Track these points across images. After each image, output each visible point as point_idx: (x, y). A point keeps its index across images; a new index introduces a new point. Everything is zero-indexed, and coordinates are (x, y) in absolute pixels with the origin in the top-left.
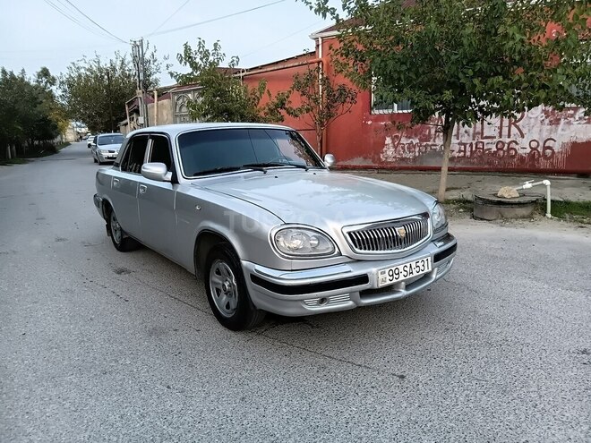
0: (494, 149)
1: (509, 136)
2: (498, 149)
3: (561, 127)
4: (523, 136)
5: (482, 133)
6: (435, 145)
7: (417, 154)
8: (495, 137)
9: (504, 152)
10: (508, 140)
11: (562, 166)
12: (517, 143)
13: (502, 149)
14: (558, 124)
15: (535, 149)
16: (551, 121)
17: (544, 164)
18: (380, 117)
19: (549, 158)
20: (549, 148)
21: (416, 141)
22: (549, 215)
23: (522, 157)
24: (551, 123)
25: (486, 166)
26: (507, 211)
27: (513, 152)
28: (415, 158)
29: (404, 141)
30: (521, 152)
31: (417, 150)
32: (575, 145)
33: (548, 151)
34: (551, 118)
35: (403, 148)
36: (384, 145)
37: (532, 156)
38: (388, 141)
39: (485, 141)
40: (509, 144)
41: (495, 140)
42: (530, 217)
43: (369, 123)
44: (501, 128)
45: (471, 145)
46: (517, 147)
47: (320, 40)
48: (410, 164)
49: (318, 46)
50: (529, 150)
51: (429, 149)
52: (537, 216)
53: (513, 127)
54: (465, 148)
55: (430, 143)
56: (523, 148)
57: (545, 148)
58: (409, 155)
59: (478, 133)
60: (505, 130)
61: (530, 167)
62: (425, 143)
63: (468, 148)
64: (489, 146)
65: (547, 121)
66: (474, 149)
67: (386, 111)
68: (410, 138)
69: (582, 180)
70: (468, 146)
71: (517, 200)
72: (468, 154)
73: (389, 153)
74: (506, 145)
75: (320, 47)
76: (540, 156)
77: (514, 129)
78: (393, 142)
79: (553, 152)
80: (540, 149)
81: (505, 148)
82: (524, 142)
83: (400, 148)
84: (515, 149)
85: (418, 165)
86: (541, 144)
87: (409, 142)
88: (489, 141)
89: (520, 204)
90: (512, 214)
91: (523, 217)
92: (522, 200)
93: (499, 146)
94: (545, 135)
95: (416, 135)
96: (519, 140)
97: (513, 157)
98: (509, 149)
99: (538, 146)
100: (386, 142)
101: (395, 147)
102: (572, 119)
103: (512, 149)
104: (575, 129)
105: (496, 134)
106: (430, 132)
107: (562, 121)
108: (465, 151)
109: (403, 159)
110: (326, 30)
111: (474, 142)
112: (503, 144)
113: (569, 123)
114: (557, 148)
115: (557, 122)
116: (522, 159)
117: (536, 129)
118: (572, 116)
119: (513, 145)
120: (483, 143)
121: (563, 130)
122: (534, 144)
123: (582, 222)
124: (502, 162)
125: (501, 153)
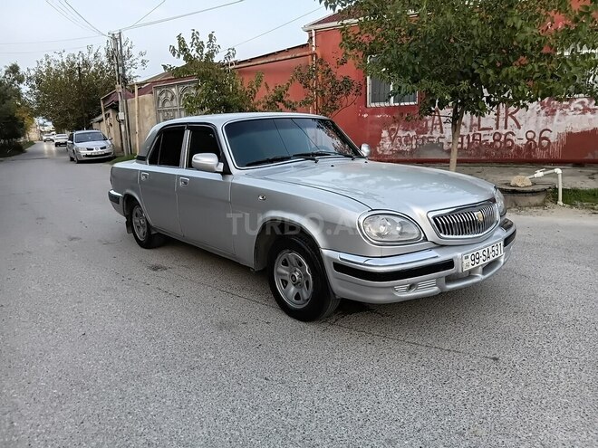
0: (491, 140)
1: (506, 128)
2: (495, 140)
3: (556, 117)
4: (519, 127)
5: (479, 125)
6: (433, 138)
7: (414, 147)
8: (492, 129)
9: (501, 143)
10: (504, 132)
11: (558, 156)
12: (513, 134)
13: (498, 140)
14: (554, 115)
15: (531, 140)
16: (547, 112)
17: (540, 155)
18: (376, 111)
19: (545, 149)
20: (545, 138)
21: (413, 133)
22: (560, 202)
23: (518, 147)
24: (547, 113)
25: (484, 158)
26: (522, 200)
27: (510, 143)
28: (412, 150)
29: (401, 133)
30: (518, 143)
31: (414, 142)
32: (570, 135)
33: (544, 141)
34: (547, 109)
35: (400, 141)
36: (380, 138)
37: (528, 147)
38: (385, 133)
39: (482, 133)
40: (506, 135)
41: (492, 131)
42: (543, 205)
43: (365, 116)
44: (497, 119)
45: (468, 137)
46: (513, 138)
47: (313, 32)
48: (407, 157)
49: (311, 38)
50: (525, 141)
51: (426, 141)
52: (550, 204)
53: (510, 119)
54: (462, 139)
55: (427, 136)
56: (520, 139)
57: (541, 139)
58: (407, 148)
59: (475, 125)
60: (502, 123)
61: (528, 157)
62: (422, 136)
63: (465, 140)
64: (486, 138)
65: (543, 112)
66: (471, 141)
67: (382, 104)
68: (407, 130)
69: (579, 170)
70: (465, 138)
71: (531, 189)
72: (465, 145)
73: (386, 145)
74: (503, 137)
75: (314, 39)
76: (536, 147)
77: (510, 121)
78: (390, 135)
79: (549, 142)
80: (537, 140)
81: (502, 139)
82: (521, 133)
83: (396, 141)
84: (512, 141)
85: (415, 157)
86: (538, 135)
87: (406, 134)
88: (486, 132)
89: (533, 193)
90: (526, 203)
91: (537, 205)
92: (535, 188)
93: (496, 138)
94: (541, 127)
95: (413, 128)
96: (516, 131)
97: (510, 148)
98: (506, 140)
99: (535, 136)
100: (383, 135)
101: (392, 140)
102: (568, 110)
103: (509, 140)
104: (574, 118)
105: (494, 127)
106: (427, 124)
107: (558, 112)
108: (462, 143)
109: (400, 152)
110: (319, 23)
111: (471, 134)
112: (500, 135)
113: (565, 114)
114: (553, 138)
115: (553, 112)
116: (518, 150)
117: (532, 120)
118: (567, 107)
119: (510, 136)
120: (480, 135)
121: (558, 120)
122: (530, 135)
123: (593, 209)
124: (499, 153)
125: (498, 144)
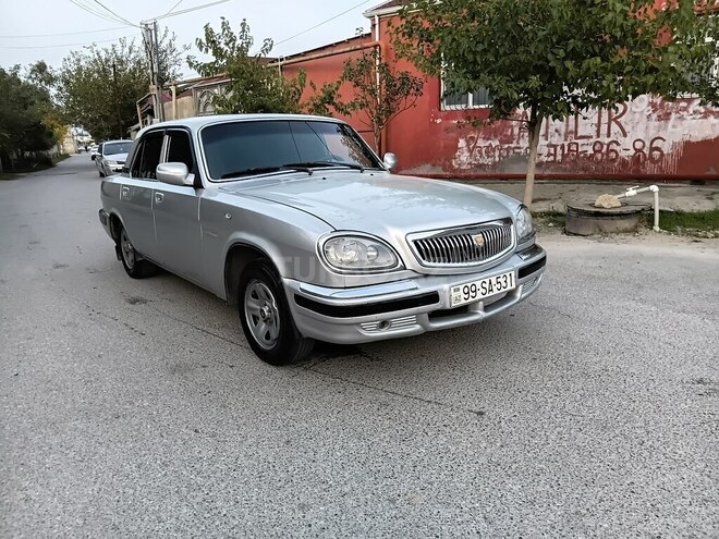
0: (591, 151)
1: (609, 136)
2: (595, 151)
3: (671, 122)
4: (625, 135)
5: (576, 132)
6: (519, 148)
7: (497, 159)
8: (591, 137)
9: (603, 154)
10: (607, 140)
11: (672, 171)
12: (618, 144)
13: (600, 151)
14: (668, 119)
15: (640, 150)
16: (659, 116)
17: (650, 169)
18: (452, 115)
19: (657, 162)
20: (657, 149)
21: (495, 143)
22: (657, 228)
23: (624, 160)
24: (659, 118)
25: (581, 173)
26: (606, 224)
27: (613, 155)
28: (495, 164)
29: (481, 143)
30: (623, 154)
31: (497, 153)
32: (688, 145)
33: (656, 152)
34: (659, 112)
35: (480, 152)
36: (456, 148)
37: (636, 159)
38: (462, 143)
39: (580, 142)
40: (608, 145)
41: (591, 140)
42: (634, 231)
43: (439, 121)
44: (599, 125)
45: (563, 147)
46: (618, 149)
47: (377, 18)
48: (488, 172)
49: (374, 26)
50: (632, 152)
51: (511, 153)
52: (643, 230)
53: (613, 125)
54: (555, 151)
55: (512, 146)
56: (626, 149)
57: (652, 149)
58: (488, 161)
59: (571, 132)
60: (604, 128)
61: (634, 172)
62: (506, 146)
63: (559, 151)
64: (585, 148)
65: (655, 116)
66: (566, 152)
67: (459, 107)
68: (488, 139)
69: (696, 188)
70: (559, 148)
71: (618, 210)
72: (559, 158)
73: (463, 158)
74: (605, 147)
75: (377, 27)
76: (645, 159)
77: (614, 127)
78: (468, 145)
79: (662, 154)
80: (646, 151)
81: (604, 150)
82: (627, 142)
83: (476, 152)
84: (616, 152)
85: (498, 172)
86: (648, 144)
87: (487, 144)
88: (585, 141)
89: (622, 215)
90: (613, 228)
91: (626, 231)
92: (624, 210)
93: (596, 148)
94: (653, 134)
95: (496, 137)
96: (621, 139)
97: (613, 160)
98: (609, 151)
99: (644, 146)
100: (460, 146)
101: (471, 151)
102: (685, 113)
103: (612, 150)
104: (693, 124)
105: (594, 134)
106: (512, 132)
107: (673, 116)
108: (555, 155)
109: (480, 166)
110: (384, 7)
111: (566, 144)
112: (602, 145)
113: (682, 118)
114: (666, 148)
115: (667, 116)
116: (624, 163)
117: (642, 126)
118: (685, 109)
119: (614, 146)
120: (577, 144)
121: (674, 126)
122: (639, 145)
123: (697, 236)
124: (600, 167)
125: (599, 156)
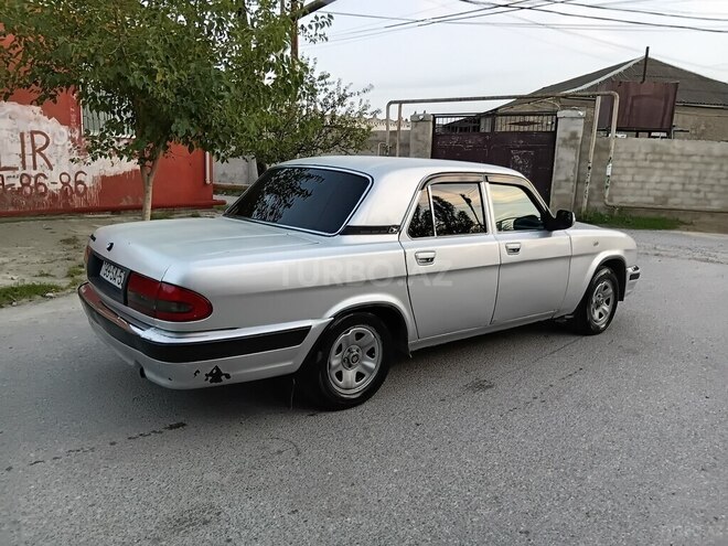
0: (18, 185)
1: (35, 168)
2: (23, 185)
4: (51, 168)
8: (17, 169)
9: (31, 188)
10: (34, 173)
11: (95, 203)
12: (46, 177)
13: (28, 185)
15: (67, 184)
16: (79, 151)
17: (77, 202)
19: (82, 195)
20: (81, 182)
23: (53, 194)
25: (11, 209)
27: (42, 189)
30: (51, 188)
32: (104, 179)
33: (80, 186)
34: (79, 147)
37: (64, 192)
39: (5, 174)
40: (36, 178)
41: (17, 172)
44: (23, 156)
46: (46, 182)
50: (60, 186)
53: (38, 156)
56: (53, 183)
57: (77, 183)
60: (29, 160)
61: (65, 206)
64: (11, 181)
65: (75, 150)
74: (33, 180)
76: (72, 193)
77: (39, 159)
79: (86, 188)
80: (72, 184)
81: (32, 183)
82: (54, 176)
84: (44, 185)
86: (73, 178)
88: (10, 173)
93: (24, 180)
94: (74, 168)
96: (47, 172)
97: (43, 194)
98: (38, 184)
99: (69, 180)
103: (41, 184)
105: (16, 162)
112: (29, 177)
114: (89, 183)
116: (54, 197)
119: (41, 179)
120: (2, 177)
122: (65, 178)
124: (30, 202)
125: (28, 190)
